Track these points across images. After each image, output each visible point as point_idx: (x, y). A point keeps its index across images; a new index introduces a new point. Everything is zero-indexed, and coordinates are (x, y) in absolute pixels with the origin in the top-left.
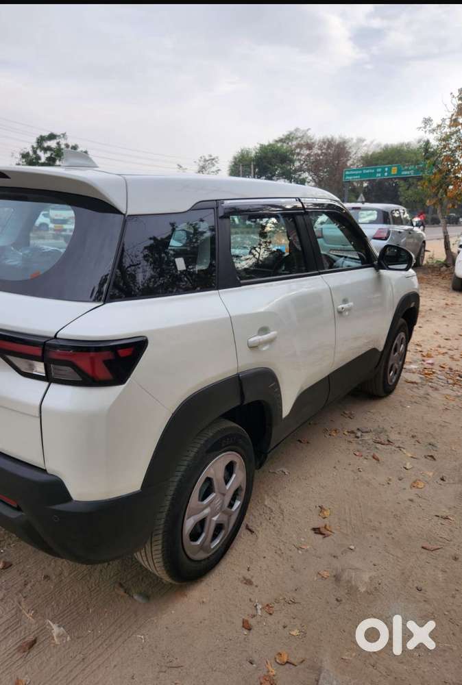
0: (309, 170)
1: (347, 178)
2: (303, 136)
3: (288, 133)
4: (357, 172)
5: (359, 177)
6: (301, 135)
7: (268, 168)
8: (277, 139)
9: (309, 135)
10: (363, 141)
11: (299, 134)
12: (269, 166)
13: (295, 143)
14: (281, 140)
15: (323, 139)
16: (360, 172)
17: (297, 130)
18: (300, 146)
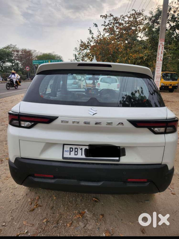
0: (18, 60)
1: (34, 63)
2: (14, 47)
3: (8, 45)
4: (37, 62)
5: (38, 63)
6: (13, 47)
7: (3, 58)
8: (4, 48)
9: (16, 47)
10: (36, 51)
11: (12, 47)
12: (3, 57)
13: (11, 49)
14: (5, 48)
15: (22, 49)
16: (38, 62)
17: (11, 45)
18: (13, 51)
